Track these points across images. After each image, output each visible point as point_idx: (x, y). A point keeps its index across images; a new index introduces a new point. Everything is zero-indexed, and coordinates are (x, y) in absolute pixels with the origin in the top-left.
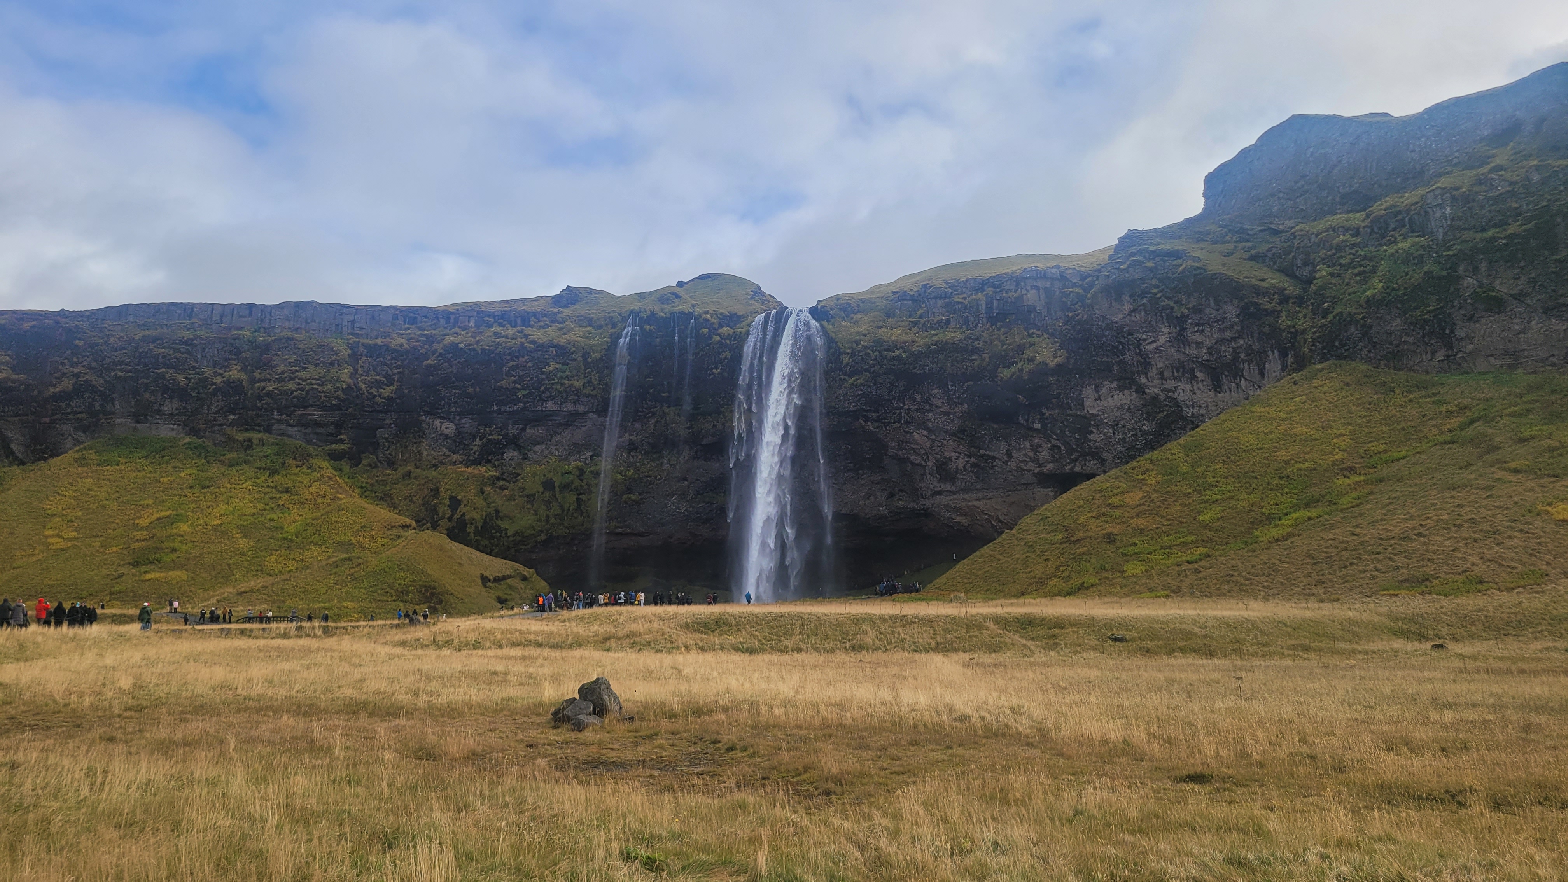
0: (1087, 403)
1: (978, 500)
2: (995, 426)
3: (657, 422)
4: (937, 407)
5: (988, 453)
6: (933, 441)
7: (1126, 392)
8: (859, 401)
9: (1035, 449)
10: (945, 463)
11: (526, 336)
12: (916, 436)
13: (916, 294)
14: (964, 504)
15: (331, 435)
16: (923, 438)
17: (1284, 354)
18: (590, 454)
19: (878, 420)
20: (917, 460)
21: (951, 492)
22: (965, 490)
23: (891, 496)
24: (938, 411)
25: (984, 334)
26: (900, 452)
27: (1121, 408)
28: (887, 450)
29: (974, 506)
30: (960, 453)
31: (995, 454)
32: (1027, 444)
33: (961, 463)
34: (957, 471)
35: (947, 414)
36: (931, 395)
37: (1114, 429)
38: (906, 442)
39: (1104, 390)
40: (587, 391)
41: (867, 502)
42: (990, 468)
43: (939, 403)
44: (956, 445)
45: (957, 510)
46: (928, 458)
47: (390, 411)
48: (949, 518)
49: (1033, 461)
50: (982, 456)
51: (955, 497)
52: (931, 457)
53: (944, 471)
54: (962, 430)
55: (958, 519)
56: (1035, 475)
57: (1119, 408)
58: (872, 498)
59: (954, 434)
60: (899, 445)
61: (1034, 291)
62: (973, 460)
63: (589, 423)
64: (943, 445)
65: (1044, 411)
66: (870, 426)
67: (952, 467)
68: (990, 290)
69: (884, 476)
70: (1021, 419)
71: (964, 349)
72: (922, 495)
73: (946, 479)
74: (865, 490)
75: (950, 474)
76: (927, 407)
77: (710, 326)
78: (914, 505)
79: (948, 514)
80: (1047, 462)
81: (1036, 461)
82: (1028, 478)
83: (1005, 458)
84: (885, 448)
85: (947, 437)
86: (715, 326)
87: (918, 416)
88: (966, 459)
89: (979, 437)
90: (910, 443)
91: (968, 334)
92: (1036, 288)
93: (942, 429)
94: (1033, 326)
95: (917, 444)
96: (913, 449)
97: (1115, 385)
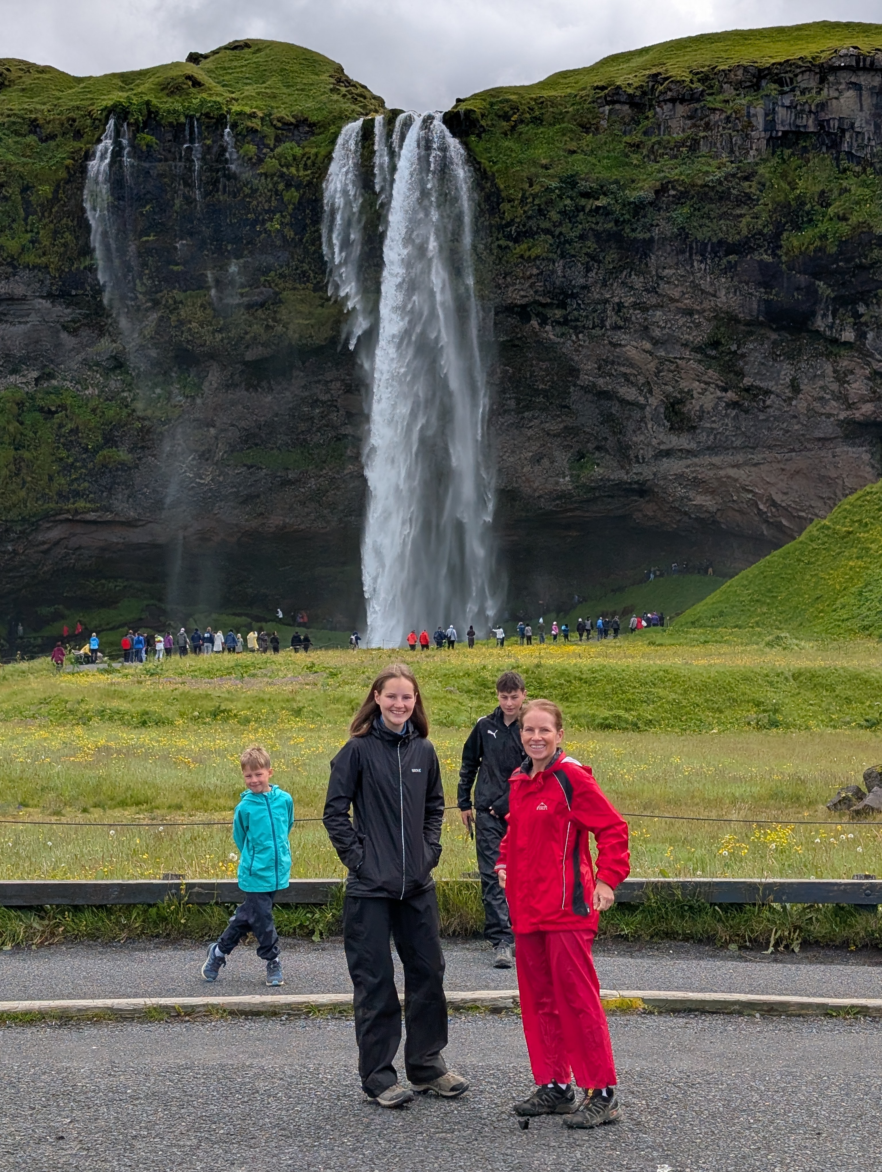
1: (737, 466)
2: (774, 336)
3: (161, 319)
4: (672, 300)
5: (758, 383)
6: (662, 361)
8: (532, 286)
9: (841, 378)
10: (681, 402)
12: (631, 352)
13: (638, 93)
14: (711, 473)
16: (644, 355)
18: (35, 374)
19: (565, 322)
20: (629, 393)
21: (688, 451)
22: (715, 449)
24: (673, 306)
25: (761, 170)
26: (601, 381)
28: (578, 377)
29: (729, 477)
30: (706, 383)
31: (771, 385)
32: (829, 369)
33: (709, 401)
34: (702, 414)
35: (690, 312)
36: (661, 278)
38: (613, 363)
40: (31, 258)
41: (537, 468)
42: (760, 410)
43: (676, 293)
44: (701, 368)
45: (697, 483)
46: (650, 391)
48: (682, 498)
49: (837, 398)
50: (747, 390)
51: (696, 460)
52: (655, 390)
53: (677, 414)
54: (715, 344)
55: (700, 500)
56: (841, 423)
58: (546, 462)
59: (698, 349)
60: (599, 369)
61: (851, 93)
62: (730, 395)
63: (34, 318)
64: (678, 369)
65: (862, 309)
66: (550, 333)
67: (692, 407)
68: (770, 88)
69: (569, 421)
70: (820, 324)
71: (723, 197)
72: (637, 457)
73: (681, 430)
74: (535, 447)
75: (689, 420)
76: (654, 301)
77: (261, 143)
78: (621, 475)
79: (681, 491)
80: (863, 400)
81: (843, 398)
82: (827, 428)
83: (788, 393)
84: (574, 372)
85: (687, 354)
86: (271, 143)
87: (637, 315)
88: (719, 393)
89: (743, 356)
90: (619, 364)
91: (731, 168)
92: (857, 87)
93: (678, 340)
94: (849, 154)
95: (632, 365)
96: (624, 375)
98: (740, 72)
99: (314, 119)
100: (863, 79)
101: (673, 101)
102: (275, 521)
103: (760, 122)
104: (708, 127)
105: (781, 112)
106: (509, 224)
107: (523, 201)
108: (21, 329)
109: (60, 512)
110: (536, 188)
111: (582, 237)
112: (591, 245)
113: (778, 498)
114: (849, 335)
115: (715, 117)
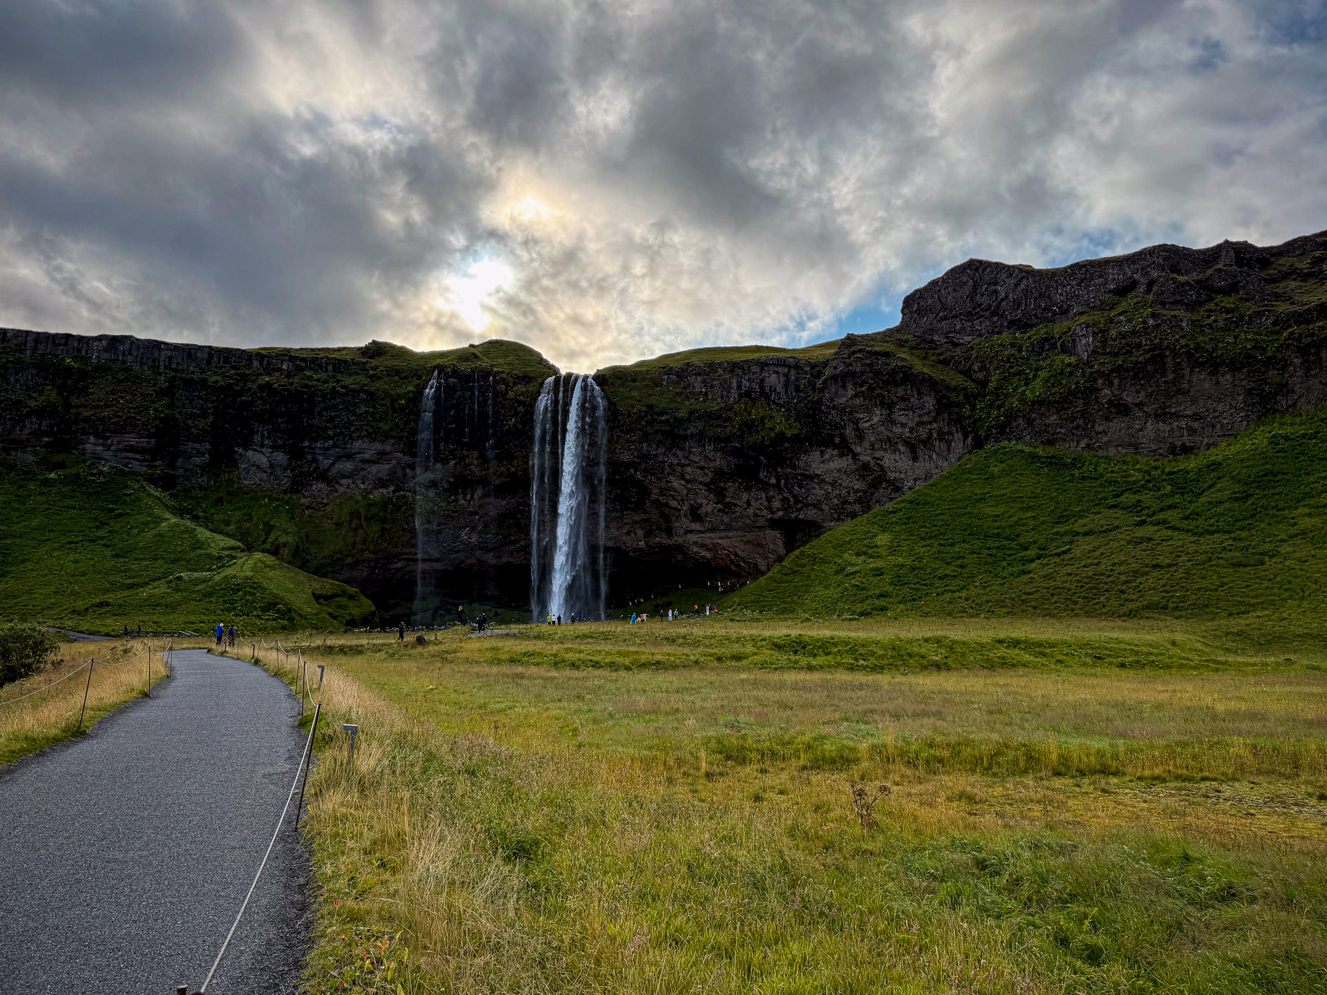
0: (814, 466)
1: (721, 538)
2: (740, 480)
3: (456, 463)
4: (695, 462)
5: (732, 501)
6: (689, 490)
7: (844, 458)
8: (632, 454)
9: (769, 500)
11: (338, 381)
12: (676, 485)
13: (680, 371)
14: (710, 541)
15: (147, 460)
16: (681, 487)
17: (966, 437)
18: (392, 488)
19: (646, 471)
20: (674, 504)
21: (700, 531)
22: (712, 530)
23: (649, 532)
24: (695, 465)
25: (735, 407)
26: (661, 498)
27: (839, 470)
28: (650, 496)
29: (718, 543)
30: (709, 500)
31: (738, 502)
32: (764, 495)
33: (709, 509)
34: (707, 514)
35: (702, 468)
36: (690, 452)
37: (833, 487)
38: (667, 490)
39: (827, 456)
40: (394, 434)
41: (629, 537)
42: (732, 513)
43: (697, 459)
44: (707, 493)
45: (703, 546)
46: (684, 503)
47: (205, 442)
48: (696, 552)
49: (767, 508)
51: (703, 535)
52: (686, 503)
53: (695, 514)
54: (713, 482)
55: (704, 553)
56: (768, 520)
57: (837, 471)
58: (633, 534)
59: (705, 485)
60: (661, 492)
61: (774, 375)
62: (720, 506)
63: (394, 462)
64: (697, 493)
65: (779, 470)
66: (639, 476)
67: (702, 511)
68: (740, 372)
69: (645, 517)
70: (762, 475)
71: (719, 417)
72: (676, 533)
73: (697, 521)
74: (628, 527)
75: (701, 517)
76: (687, 462)
77: (507, 384)
78: (666, 541)
79: (695, 549)
80: (779, 510)
81: (770, 509)
82: (762, 522)
83: (745, 506)
84: (650, 493)
85: (701, 487)
86: (511, 384)
87: (679, 469)
88: (714, 505)
89: (726, 489)
90: (670, 490)
91: (722, 405)
92: (777, 372)
93: (697, 481)
94: (774, 402)
95: (676, 491)
96: (672, 496)
97: (836, 452)
98: (725, 365)
99: (531, 375)
100: (780, 369)
101: (696, 374)
102: (505, 559)
103: (735, 385)
104: (712, 387)
105: (744, 382)
106: (623, 425)
107: (629, 416)
108: (386, 467)
109: (403, 554)
110: (635, 410)
111: (656, 432)
112: (659, 436)
113: (739, 553)
114: (773, 481)
115: (715, 383)
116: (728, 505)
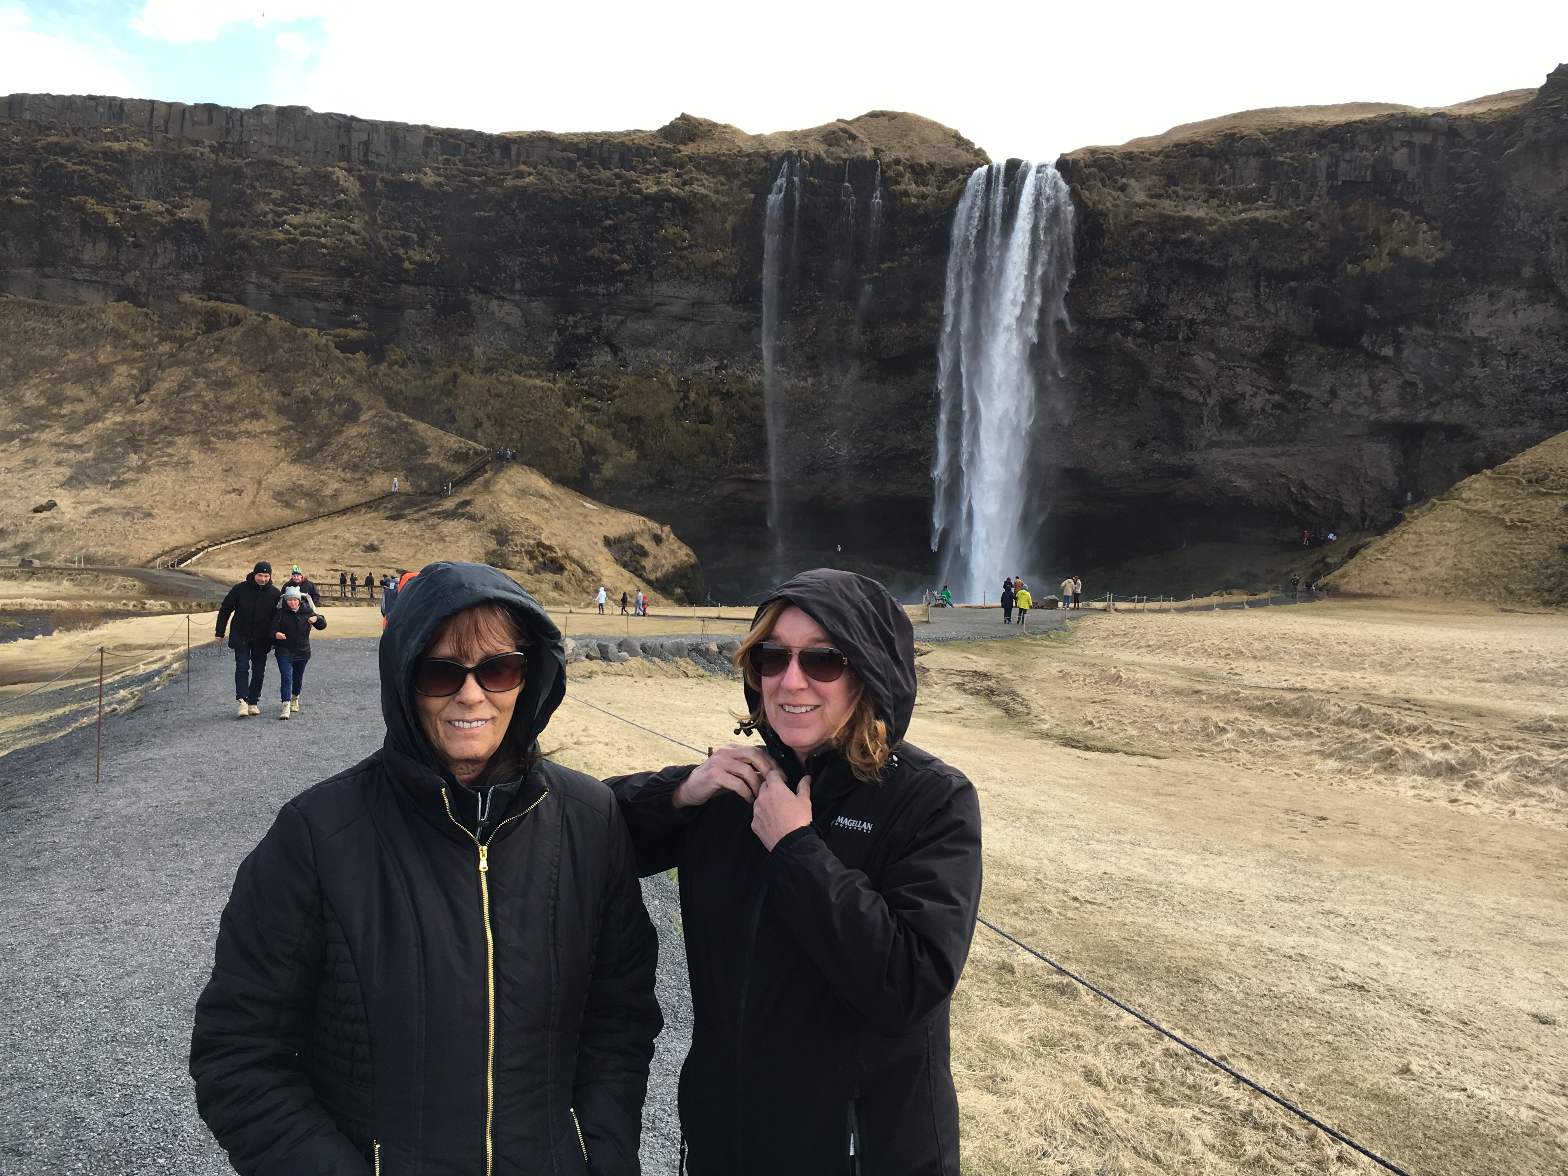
0: (1474, 320)
1: (1275, 456)
2: (1321, 350)
4: (1237, 318)
5: (1302, 389)
6: (1221, 368)
7: (1539, 307)
8: (1121, 304)
9: (1375, 387)
10: (1235, 401)
12: (1198, 360)
13: (1217, 149)
14: (1253, 461)
15: (338, 313)
16: (1208, 363)
19: (1144, 334)
20: (1193, 395)
21: (1235, 443)
22: (1258, 442)
23: (1141, 444)
24: (1237, 324)
25: (1322, 212)
26: (1168, 384)
27: (1526, 330)
28: (1148, 380)
29: (1268, 465)
30: (1258, 388)
31: (1313, 391)
32: (1365, 379)
33: (1258, 403)
34: (1252, 413)
35: (1250, 329)
36: (1230, 300)
37: (1509, 362)
38: (1180, 369)
39: (1502, 303)
41: (1102, 453)
42: (1301, 411)
43: (1241, 313)
44: (1255, 375)
45: (1239, 468)
46: (1209, 393)
47: (425, 284)
48: (1225, 480)
49: (1369, 403)
50: (1292, 393)
51: (1241, 450)
52: (1214, 392)
53: (1230, 413)
54: (1269, 355)
55: (1240, 482)
56: (1370, 424)
57: (1523, 330)
58: (1110, 448)
59: (1255, 360)
60: (1168, 373)
62: (1277, 397)
63: (718, 320)
64: (1235, 376)
65: (1402, 330)
66: (1130, 343)
67: (1244, 407)
69: (1135, 417)
70: (1365, 341)
72: (1191, 446)
73: (1231, 425)
74: (1103, 436)
75: (1239, 417)
76: (1222, 319)
78: (1174, 460)
79: (1224, 475)
80: (1392, 405)
81: (1375, 403)
82: (1357, 428)
83: (1327, 397)
84: (1145, 375)
85: (1245, 363)
87: (1206, 330)
88: (1268, 396)
89: (1293, 365)
90: (1185, 370)
93: (1238, 352)
95: (1196, 371)
96: (1188, 378)
97: (1522, 294)
99: (945, 167)
100: (1416, 138)
102: (891, 487)
103: (1323, 173)
111: (1167, 264)
112: (1174, 271)
113: (1309, 483)
116: (1292, 396)
